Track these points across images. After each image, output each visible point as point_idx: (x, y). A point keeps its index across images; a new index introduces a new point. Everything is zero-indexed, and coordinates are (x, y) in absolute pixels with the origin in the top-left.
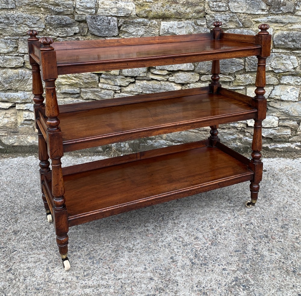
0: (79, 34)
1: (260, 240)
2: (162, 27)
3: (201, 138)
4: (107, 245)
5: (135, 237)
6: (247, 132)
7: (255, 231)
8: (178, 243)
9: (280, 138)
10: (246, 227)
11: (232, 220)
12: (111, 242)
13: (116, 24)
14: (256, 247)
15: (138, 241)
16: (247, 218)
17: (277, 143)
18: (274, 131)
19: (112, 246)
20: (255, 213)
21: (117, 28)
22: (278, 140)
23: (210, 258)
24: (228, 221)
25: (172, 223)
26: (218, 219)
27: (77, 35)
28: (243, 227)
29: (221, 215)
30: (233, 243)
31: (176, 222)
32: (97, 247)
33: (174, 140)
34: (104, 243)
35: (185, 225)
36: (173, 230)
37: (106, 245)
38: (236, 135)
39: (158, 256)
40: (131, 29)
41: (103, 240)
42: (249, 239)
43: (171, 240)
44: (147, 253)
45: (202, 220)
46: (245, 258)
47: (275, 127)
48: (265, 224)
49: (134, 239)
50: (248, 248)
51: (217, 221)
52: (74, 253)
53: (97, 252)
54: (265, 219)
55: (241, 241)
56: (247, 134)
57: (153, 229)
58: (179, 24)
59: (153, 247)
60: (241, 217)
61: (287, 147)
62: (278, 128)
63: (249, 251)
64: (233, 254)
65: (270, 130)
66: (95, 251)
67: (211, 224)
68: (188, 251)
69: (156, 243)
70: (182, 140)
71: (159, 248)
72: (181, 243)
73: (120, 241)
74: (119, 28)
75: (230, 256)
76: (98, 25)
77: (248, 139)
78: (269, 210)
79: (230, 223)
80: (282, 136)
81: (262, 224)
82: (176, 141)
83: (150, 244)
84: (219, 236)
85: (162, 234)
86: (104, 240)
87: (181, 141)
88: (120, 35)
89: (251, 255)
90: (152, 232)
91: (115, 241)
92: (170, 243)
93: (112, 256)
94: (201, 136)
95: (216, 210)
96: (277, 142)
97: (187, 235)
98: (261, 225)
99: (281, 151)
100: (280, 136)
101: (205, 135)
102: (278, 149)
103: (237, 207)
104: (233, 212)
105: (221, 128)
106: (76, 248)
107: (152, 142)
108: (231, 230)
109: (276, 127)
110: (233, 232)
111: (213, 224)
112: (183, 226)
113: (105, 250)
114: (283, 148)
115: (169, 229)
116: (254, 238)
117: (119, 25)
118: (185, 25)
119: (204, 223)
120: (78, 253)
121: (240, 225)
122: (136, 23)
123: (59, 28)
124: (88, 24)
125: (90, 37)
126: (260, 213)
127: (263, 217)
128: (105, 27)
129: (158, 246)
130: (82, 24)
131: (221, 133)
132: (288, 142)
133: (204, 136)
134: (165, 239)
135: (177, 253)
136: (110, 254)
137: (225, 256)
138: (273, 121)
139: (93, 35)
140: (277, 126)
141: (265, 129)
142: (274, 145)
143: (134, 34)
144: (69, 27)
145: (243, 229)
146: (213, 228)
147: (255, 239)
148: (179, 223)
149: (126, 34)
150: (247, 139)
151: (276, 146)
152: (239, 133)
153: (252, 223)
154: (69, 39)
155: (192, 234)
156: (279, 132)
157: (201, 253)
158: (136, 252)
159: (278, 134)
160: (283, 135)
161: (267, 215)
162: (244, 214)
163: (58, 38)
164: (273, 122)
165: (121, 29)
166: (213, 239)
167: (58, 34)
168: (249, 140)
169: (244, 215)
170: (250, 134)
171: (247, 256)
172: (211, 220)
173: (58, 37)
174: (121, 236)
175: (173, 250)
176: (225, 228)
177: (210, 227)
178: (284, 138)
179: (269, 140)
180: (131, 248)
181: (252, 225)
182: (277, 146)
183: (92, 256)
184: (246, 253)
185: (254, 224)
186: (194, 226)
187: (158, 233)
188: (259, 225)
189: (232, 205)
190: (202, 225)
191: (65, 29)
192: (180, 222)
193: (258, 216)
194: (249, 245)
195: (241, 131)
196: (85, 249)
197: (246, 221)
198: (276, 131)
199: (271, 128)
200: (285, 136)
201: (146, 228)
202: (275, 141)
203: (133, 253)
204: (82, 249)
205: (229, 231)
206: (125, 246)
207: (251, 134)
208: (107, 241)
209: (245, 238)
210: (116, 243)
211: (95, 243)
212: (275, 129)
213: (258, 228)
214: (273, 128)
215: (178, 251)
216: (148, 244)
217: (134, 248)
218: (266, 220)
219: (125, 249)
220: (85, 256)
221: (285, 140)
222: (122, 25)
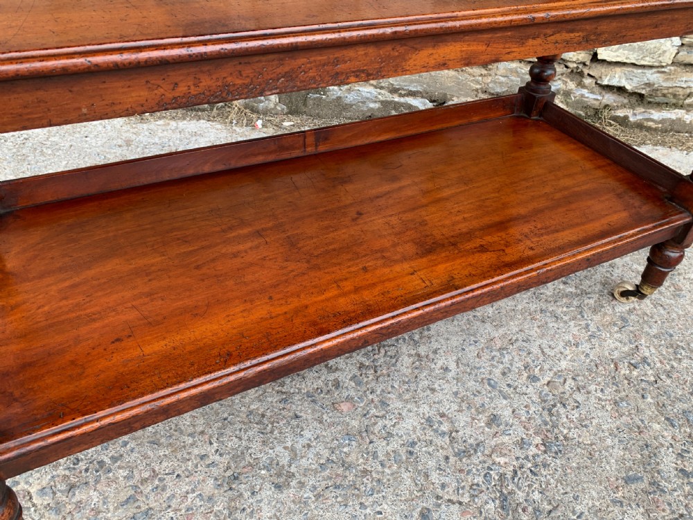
1: (688, 430)
3: (470, 85)
4: (203, 452)
5: (297, 417)
6: (589, 75)
7: (665, 393)
8: (439, 441)
9: (664, 95)
10: (631, 373)
11: (585, 347)
12: (214, 440)
14: (686, 463)
15: (307, 434)
16: (624, 337)
17: (652, 108)
18: (658, 75)
19: (217, 457)
20: (645, 322)
22: (657, 100)
23: (553, 514)
24: (574, 348)
25: (410, 356)
26: (544, 342)
28: (623, 372)
29: (551, 325)
30: (609, 442)
31: (422, 350)
32: (165, 464)
33: (399, 89)
34: (190, 440)
35: (452, 366)
36: (417, 383)
37: (196, 451)
38: (559, 82)
39: (378, 509)
41: (191, 430)
42: (656, 427)
43: (414, 431)
44: (339, 492)
45: (499, 344)
46: (664, 510)
47: (663, 67)
48: (685, 365)
49: (294, 422)
50: (662, 467)
51: (543, 352)
52: (79, 495)
53: (163, 490)
54: (678, 346)
55: (633, 435)
56: (588, 81)
57: (353, 378)
59: (357, 459)
60: (608, 336)
61: (673, 121)
62: (670, 70)
63: (668, 480)
64: (620, 493)
65: (648, 72)
66: (157, 482)
67: (528, 360)
68: (476, 481)
69: (368, 441)
70: (419, 89)
71: (380, 468)
72: (447, 439)
73: (246, 431)
75: (614, 502)
77: (587, 95)
78: (681, 312)
79: (583, 357)
80: (671, 90)
81: (675, 364)
82: (403, 92)
83: (345, 450)
84: (562, 411)
85: (384, 404)
86: (194, 426)
87: (418, 92)
89: (681, 498)
90: (352, 393)
91: (228, 432)
92: (413, 444)
93: (216, 508)
94: (472, 81)
95: (533, 307)
96: (655, 106)
97: (464, 406)
98: (672, 367)
99: (656, 130)
100: (666, 92)
101: (480, 78)
102: (650, 124)
103: (589, 298)
104: (583, 317)
105: (525, 61)
106: (87, 470)
107: (341, 90)
108: (593, 387)
109: (668, 65)
110: (600, 394)
111: (533, 361)
112: (446, 369)
113: (191, 478)
114: (663, 121)
115: (404, 382)
116: (667, 419)
119: (506, 359)
120: (92, 493)
121: (612, 366)
126: (659, 322)
127: (671, 336)
129: (375, 455)
131: (523, 74)
132: (682, 107)
133: (478, 82)
134: (394, 426)
135: (440, 492)
136: (210, 498)
137: (597, 504)
138: (665, 49)
140: (670, 62)
141: (635, 71)
142: (644, 112)
145: (626, 382)
146: (539, 380)
147: (673, 426)
148: (431, 356)
150: (582, 96)
151: (647, 115)
152: (568, 77)
153: (644, 360)
155: (478, 400)
156: (667, 80)
157: (520, 489)
158: (302, 485)
159: (665, 84)
160: (674, 89)
161: (681, 329)
162: (615, 324)
164: (665, 52)
166: (546, 423)
168: (587, 98)
169: (616, 329)
170: (594, 81)
171: (670, 504)
172: (524, 344)
174: (252, 407)
175: (427, 476)
176: (573, 379)
177: (526, 375)
178: (675, 96)
179: (634, 99)
180: (283, 466)
181: (648, 368)
182: (651, 117)
183: (144, 507)
184: (662, 491)
185: (652, 364)
186: (479, 368)
187: (371, 397)
188: (668, 367)
189: (573, 290)
190: (501, 366)
192: (435, 352)
193: (654, 331)
194: (663, 450)
195: (575, 70)
196: (123, 473)
197: (626, 349)
198: (662, 75)
199: (651, 67)
200: (680, 90)
201: (332, 377)
202: (650, 102)
203: (292, 491)
204: (109, 471)
205: (589, 393)
206: (264, 459)
207: (596, 83)
208: (202, 433)
209: (642, 421)
210: (233, 443)
211: (159, 445)
212: (663, 70)
213: (668, 382)
214: (657, 67)
215: (443, 479)
216: (341, 446)
217: (293, 469)
218: (683, 349)
219: (263, 472)
220: (116, 509)
221: (674, 101)
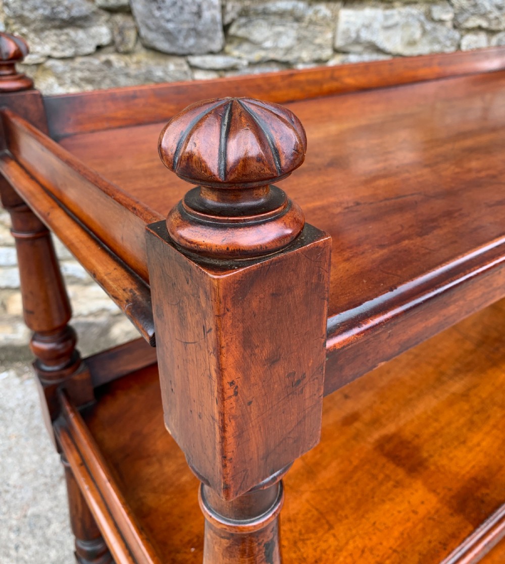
0: (111, 49)
2: (342, 26)
13: (218, 17)
21: (220, 27)
27: (104, 50)
40: (261, 32)
58: (386, 18)
74: (226, 28)
76: (168, 21)
88: (228, 48)
117: (228, 19)
118: (402, 20)
122: (275, 14)
123: (49, 29)
124: (139, 19)
125: (142, 56)
128: (185, 26)
130: (119, 19)
139: (152, 49)
143: (268, 44)
144: (81, 27)
149: (246, 47)
154: (83, 63)
163: (50, 63)
165: (233, 30)
167: (47, 49)
173: (49, 57)
191: (67, 34)
222: (233, 21)
